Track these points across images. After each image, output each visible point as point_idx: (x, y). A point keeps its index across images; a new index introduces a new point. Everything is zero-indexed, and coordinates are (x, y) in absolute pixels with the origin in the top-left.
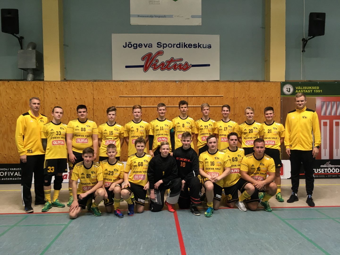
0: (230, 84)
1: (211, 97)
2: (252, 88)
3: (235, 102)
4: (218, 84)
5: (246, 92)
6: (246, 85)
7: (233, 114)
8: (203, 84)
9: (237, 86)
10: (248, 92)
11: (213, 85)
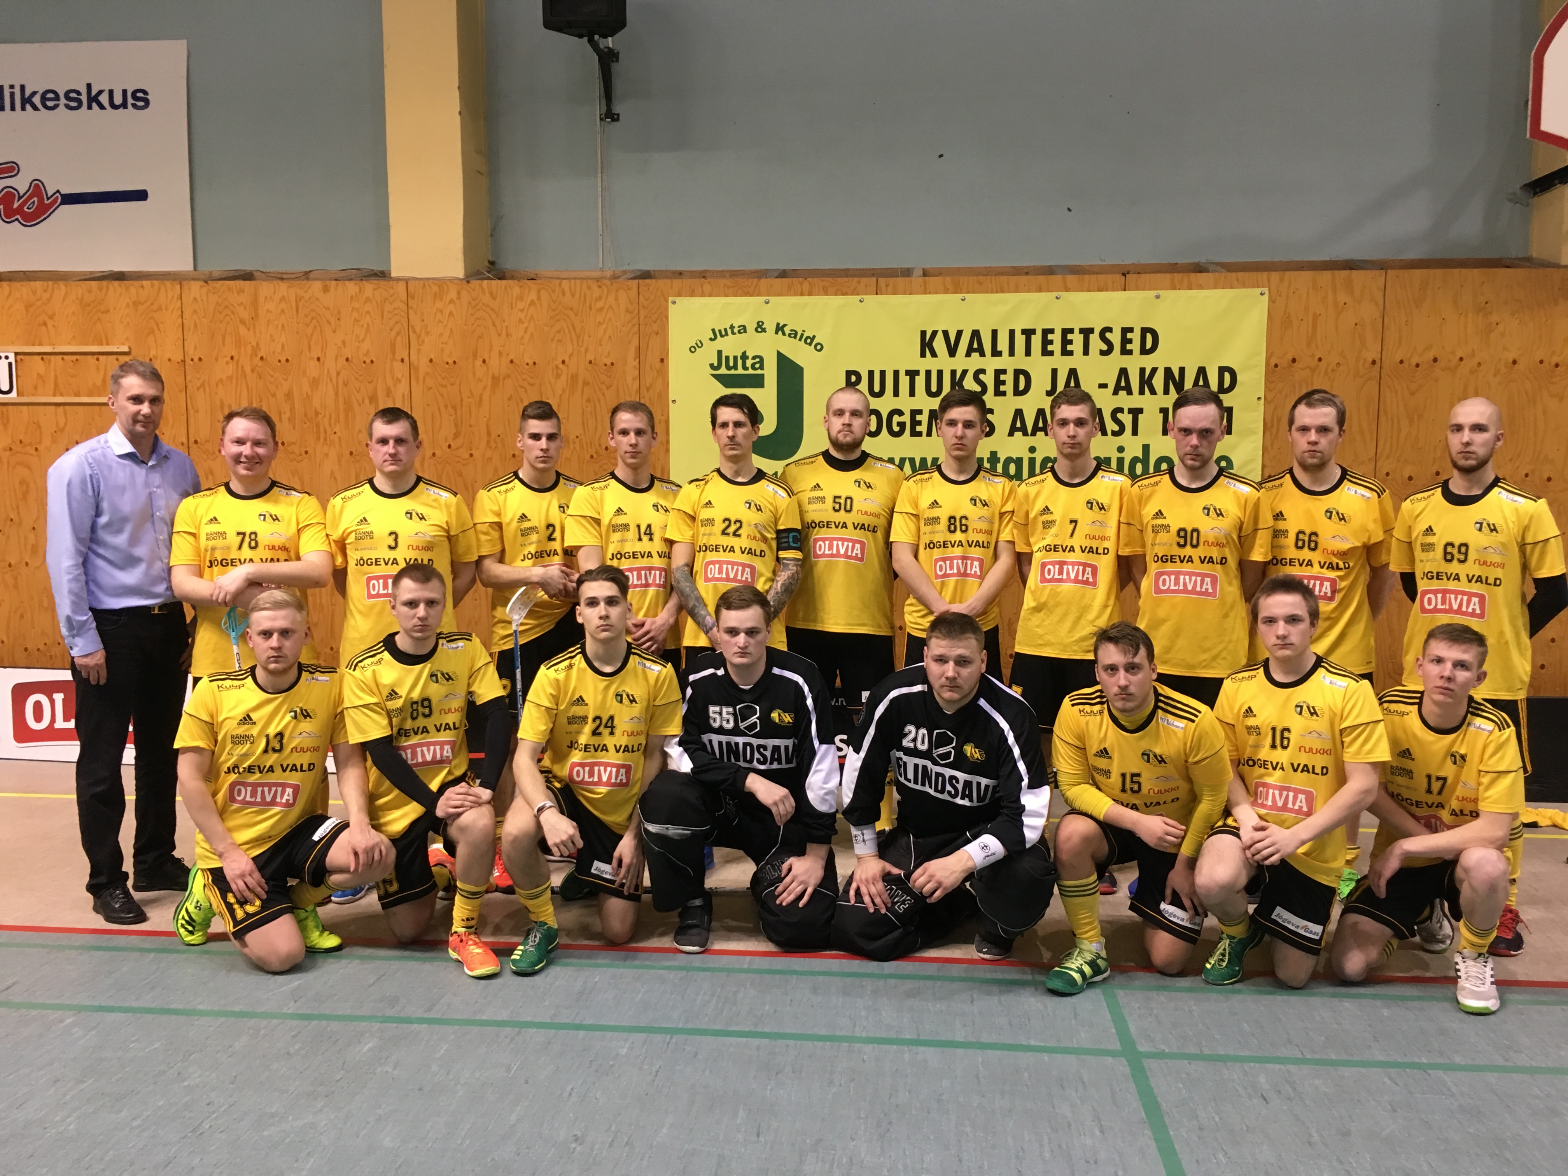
0: (159, 290)
1: (74, 358)
2: (268, 311)
3: (190, 382)
4: (101, 290)
5: (242, 330)
6: (238, 293)
7: (185, 440)
8: (34, 293)
9: (195, 299)
10: (249, 330)
11: (80, 297)
